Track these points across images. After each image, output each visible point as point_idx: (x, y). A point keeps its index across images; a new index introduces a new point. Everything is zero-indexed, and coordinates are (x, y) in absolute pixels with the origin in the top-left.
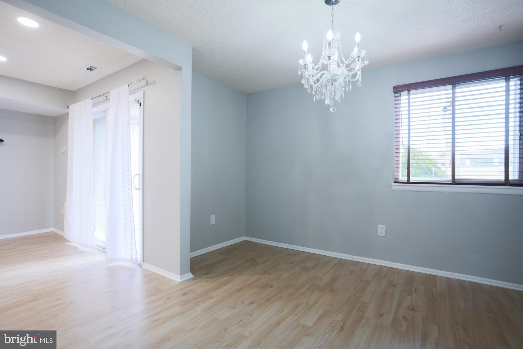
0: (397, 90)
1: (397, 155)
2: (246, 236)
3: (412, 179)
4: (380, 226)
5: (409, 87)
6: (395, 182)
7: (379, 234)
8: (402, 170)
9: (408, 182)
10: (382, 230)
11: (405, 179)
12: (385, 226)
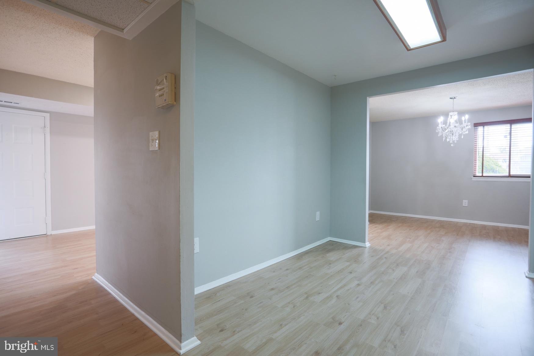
0: (476, 125)
1: (475, 161)
2: (371, 210)
3: (484, 175)
4: (464, 201)
5: (483, 124)
6: (474, 176)
7: (464, 205)
8: (478, 170)
9: (482, 176)
10: (465, 203)
11: (481, 175)
12: (467, 201)
